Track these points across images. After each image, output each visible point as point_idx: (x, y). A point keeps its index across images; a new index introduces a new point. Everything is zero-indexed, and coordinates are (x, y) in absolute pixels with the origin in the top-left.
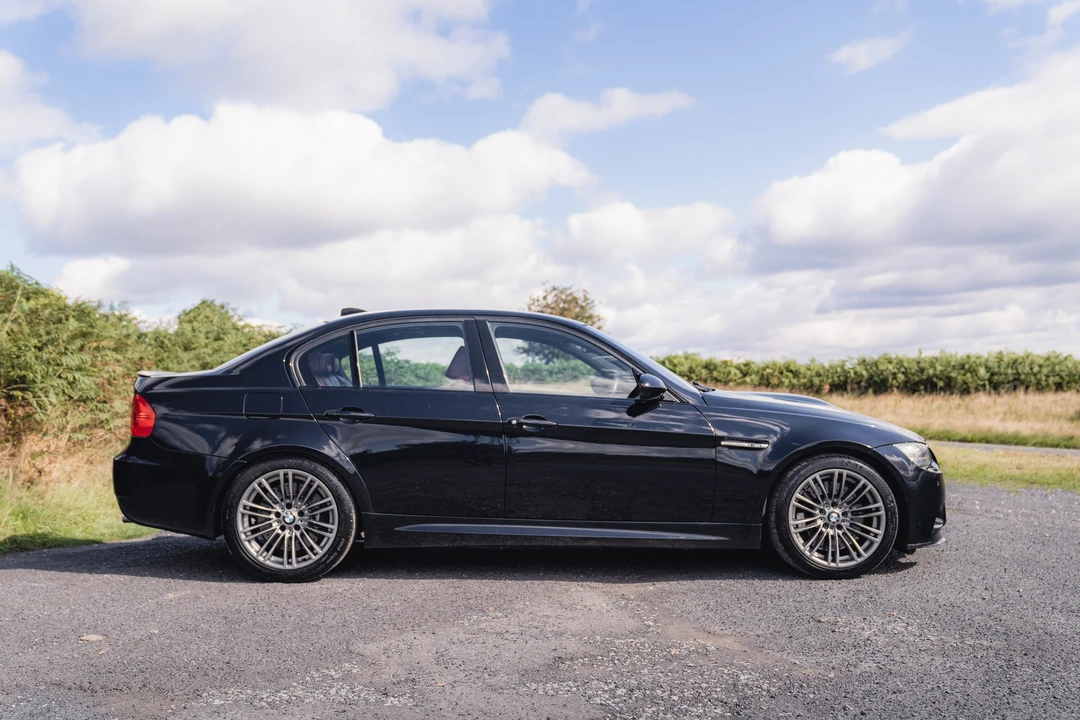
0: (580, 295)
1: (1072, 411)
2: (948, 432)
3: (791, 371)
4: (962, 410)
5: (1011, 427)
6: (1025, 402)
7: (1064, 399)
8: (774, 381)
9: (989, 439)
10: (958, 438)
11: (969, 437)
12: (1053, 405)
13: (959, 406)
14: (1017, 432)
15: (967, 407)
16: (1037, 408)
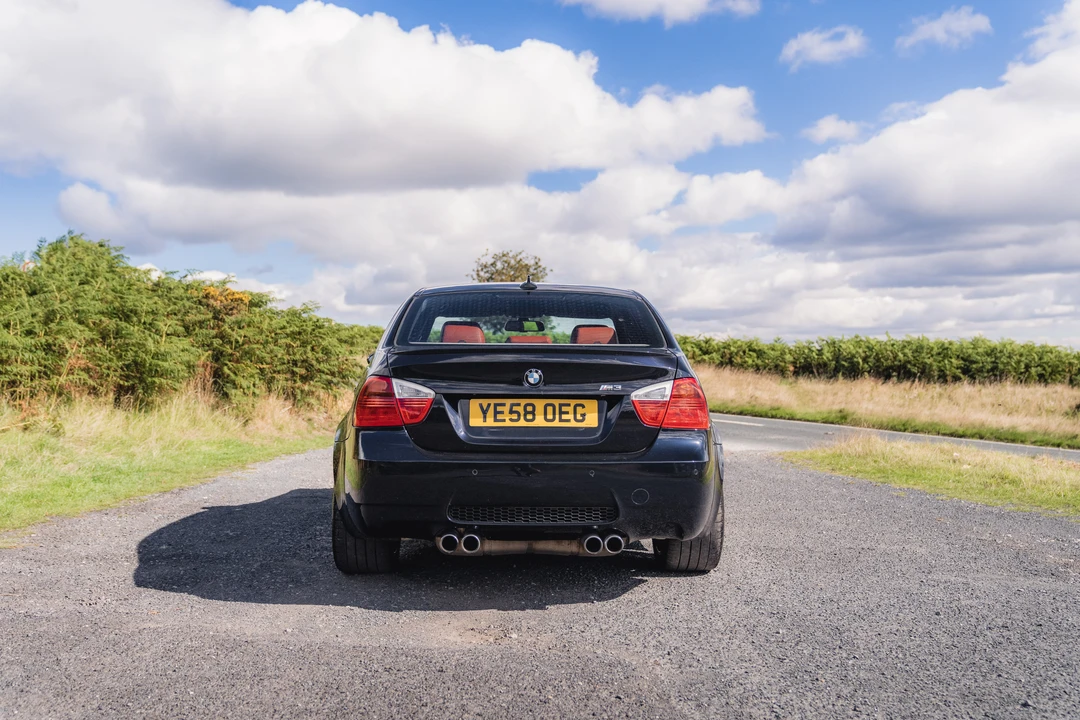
0: (531, 262)
1: (1066, 407)
2: (936, 424)
3: (754, 351)
4: (945, 401)
5: (1005, 422)
6: (1014, 394)
7: (1056, 392)
8: (737, 360)
9: (983, 434)
10: (948, 432)
11: (961, 431)
12: (1045, 398)
13: (941, 395)
14: (1014, 428)
15: (950, 398)
16: (1028, 401)
